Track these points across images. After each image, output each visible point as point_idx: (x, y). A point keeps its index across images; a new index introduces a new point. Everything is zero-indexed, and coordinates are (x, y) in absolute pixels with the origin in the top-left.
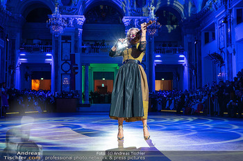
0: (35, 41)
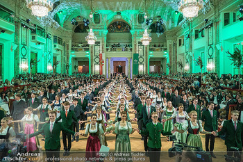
0: (80, 45)
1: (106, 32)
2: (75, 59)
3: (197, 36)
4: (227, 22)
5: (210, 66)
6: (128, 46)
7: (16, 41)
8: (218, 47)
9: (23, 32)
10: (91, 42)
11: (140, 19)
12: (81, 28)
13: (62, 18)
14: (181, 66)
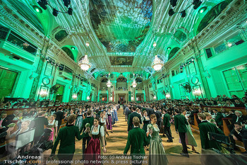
0: (103, 88)
1: (116, 82)
2: (101, 94)
3: (158, 83)
4: (173, 74)
5: (168, 96)
6: (126, 88)
7: (72, 84)
8: (171, 86)
9: (76, 80)
10: (109, 86)
11: (131, 76)
12: (105, 80)
13: (96, 76)
14: (153, 95)
